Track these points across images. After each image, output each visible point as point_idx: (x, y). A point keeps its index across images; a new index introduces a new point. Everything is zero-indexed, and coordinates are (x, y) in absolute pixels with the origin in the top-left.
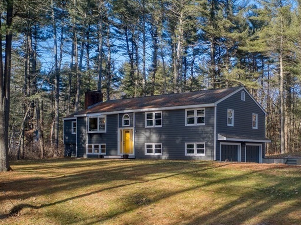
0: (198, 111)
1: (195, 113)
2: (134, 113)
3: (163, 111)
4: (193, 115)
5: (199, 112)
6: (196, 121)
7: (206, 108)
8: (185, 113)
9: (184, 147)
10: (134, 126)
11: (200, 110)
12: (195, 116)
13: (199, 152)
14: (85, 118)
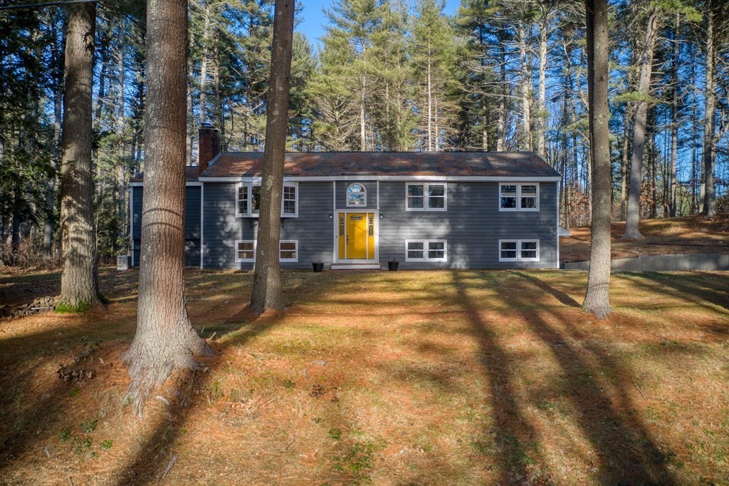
0: (522, 187)
1: (519, 189)
2: (378, 183)
3: (448, 182)
4: (514, 194)
5: (526, 189)
6: (519, 203)
7: (542, 183)
8: (498, 189)
9: (498, 247)
10: (378, 208)
11: (528, 186)
12: (519, 195)
13: (525, 254)
14: (233, 185)
